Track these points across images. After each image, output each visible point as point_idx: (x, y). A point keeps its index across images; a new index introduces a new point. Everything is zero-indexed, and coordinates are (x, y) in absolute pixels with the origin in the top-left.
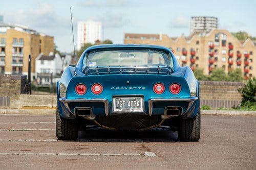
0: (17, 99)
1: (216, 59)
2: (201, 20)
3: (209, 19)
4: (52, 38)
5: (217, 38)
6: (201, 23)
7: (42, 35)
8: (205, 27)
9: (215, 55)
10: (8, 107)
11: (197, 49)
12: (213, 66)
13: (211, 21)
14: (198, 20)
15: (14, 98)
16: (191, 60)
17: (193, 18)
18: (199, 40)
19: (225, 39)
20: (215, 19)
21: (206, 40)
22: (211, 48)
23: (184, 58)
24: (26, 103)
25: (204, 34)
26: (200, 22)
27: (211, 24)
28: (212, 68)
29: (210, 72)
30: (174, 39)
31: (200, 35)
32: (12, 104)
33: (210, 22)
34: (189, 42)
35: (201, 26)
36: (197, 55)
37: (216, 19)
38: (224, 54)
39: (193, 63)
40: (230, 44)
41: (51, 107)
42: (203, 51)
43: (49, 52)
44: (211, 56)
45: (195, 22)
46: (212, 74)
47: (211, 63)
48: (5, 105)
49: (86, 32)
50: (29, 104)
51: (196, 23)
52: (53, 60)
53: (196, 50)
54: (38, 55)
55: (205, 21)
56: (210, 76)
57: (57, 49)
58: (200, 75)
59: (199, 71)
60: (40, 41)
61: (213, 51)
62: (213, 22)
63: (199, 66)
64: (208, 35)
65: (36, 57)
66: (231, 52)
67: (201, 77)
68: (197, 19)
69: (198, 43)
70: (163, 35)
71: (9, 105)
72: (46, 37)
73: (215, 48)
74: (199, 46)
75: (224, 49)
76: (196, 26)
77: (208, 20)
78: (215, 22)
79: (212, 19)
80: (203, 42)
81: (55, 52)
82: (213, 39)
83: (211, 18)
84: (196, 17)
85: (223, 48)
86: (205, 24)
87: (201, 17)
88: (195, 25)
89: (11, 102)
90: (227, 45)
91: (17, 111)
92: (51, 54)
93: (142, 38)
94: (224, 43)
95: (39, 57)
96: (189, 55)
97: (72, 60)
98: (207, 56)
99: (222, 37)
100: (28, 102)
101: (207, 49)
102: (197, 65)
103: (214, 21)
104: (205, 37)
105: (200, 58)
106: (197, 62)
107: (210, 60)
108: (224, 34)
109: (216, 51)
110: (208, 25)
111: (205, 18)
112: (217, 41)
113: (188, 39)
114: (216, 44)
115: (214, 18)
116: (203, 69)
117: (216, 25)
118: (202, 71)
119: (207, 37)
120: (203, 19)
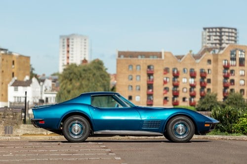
0: (19, 128)
1: (233, 81)
2: (216, 32)
3: (227, 30)
4: (28, 58)
5: (233, 56)
6: (216, 36)
7: (16, 54)
8: (221, 40)
9: (231, 78)
10: (11, 135)
11: (209, 70)
12: (228, 90)
13: (229, 32)
14: (213, 32)
15: (16, 128)
16: (201, 83)
17: (205, 29)
18: (211, 58)
19: (243, 56)
20: (234, 31)
21: (220, 57)
22: (226, 68)
23: (192, 81)
24: (26, 131)
25: (217, 51)
26: (214, 34)
27: (229, 36)
28: (227, 94)
29: (225, 98)
30: (179, 57)
31: (212, 52)
32: (15, 133)
33: (227, 34)
34: (198, 61)
35: (215, 40)
36: (208, 77)
37: (236, 30)
38: (242, 75)
39: (203, 87)
41: (46, 134)
42: (216, 72)
43: (25, 77)
44: (226, 77)
45: (208, 34)
46: (227, 100)
47: (226, 87)
48: (9, 133)
49: (70, 50)
50: (28, 132)
51: (209, 36)
52: (29, 86)
53: (207, 71)
54: (11, 80)
55: (221, 32)
57: (34, 72)
58: (212, 102)
59: (210, 97)
60: (13, 62)
61: (229, 71)
62: (230, 34)
63: (211, 91)
64: (222, 52)
65: (9, 82)
67: (213, 104)
68: (211, 30)
70: (165, 52)
71: (12, 133)
72: (21, 56)
73: (231, 68)
75: (242, 70)
76: (209, 40)
77: (225, 32)
78: (233, 35)
79: (230, 30)
80: (216, 60)
81: (32, 75)
82: (228, 57)
83: (229, 28)
84: (209, 28)
85: (241, 68)
86: (221, 36)
87: (216, 28)
88: (208, 38)
89: (13, 131)
90: (246, 65)
91: (18, 138)
92: (27, 78)
93: (140, 58)
95: (11, 83)
96: (198, 78)
97: (53, 85)
98: (221, 78)
99: (239, 55)
100: (28, 130)
101: (221, 70)
102: (209, 90)
103: (232, 32)
104: (217, 55)
105: (212, 81)
106: (208, 86)
107: (224, 83)
108: (241, 51)
109: (232, 71)
110: (224, 38)
111: (220, 29)
112: (233, 59)
113: (197, 57)
115: (232, 29)
116: (216, 95)
117: (236, 38)
118: (215, 97)
119: (221, 55)
120: (218, 30)
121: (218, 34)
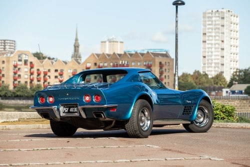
1: (19, 76)
3: (9, 42)
5: (20, 58)
8: (5, 49)
9: (19, 73)
11: (3, 68)
12: (16, 82)
13: (10, 43)
18: (5, 60)
19: (27, 59)
20: (13, 42)
21: (11, 59)
22: (15, 66)
25: (9, 55)
27: (10, 46)
28: (16, 84)
29: (15, 87)
31: (5, 56)
33: (9, 44)
36: (3, 73)
37: (15, 41)
38: (26, 72)
40: (31, 63)
42: (8, 70)
44: (15, 73)
46: (16, 89)
47: (15, 80)
55: (5, 43)
56: (14, 91)
58: (6, 90)
59: (5, 87)
61: (17, 69)
62: (11, 44)
63: (5, 83)
64: (12, 55)
66: (32, 70)
67: (7, 92)
69: (3, 62)
73: (19, 67)
74: (4, 65)
75: (26, 68)
78: (13, 45)
79: (11, 42)
80: (8, 61)
82: (17, 59)
83: (10, 41)
85: (26, 66)
86: (5, 46)
90: (29, 64)
94: (26, 62)
98: (12, 74)
99: (24, 57)
101: (12, 67)
102: (3, 82)
103: (12, 43)
104: (9, 57)
105: (5, 76)
106: (3, 79)
107: (14, 77)
108: (26, 55)
109: (19, 69)
110: (7, 47)
111: (4, 41)
112: (20, 60)
114: (19, 63)
115: (12, 41)
116: (9, 85)
117: (15, 47)
118: (8, 87)
119: (12, 57)
120: (3, 42)
121: (3, 44)
